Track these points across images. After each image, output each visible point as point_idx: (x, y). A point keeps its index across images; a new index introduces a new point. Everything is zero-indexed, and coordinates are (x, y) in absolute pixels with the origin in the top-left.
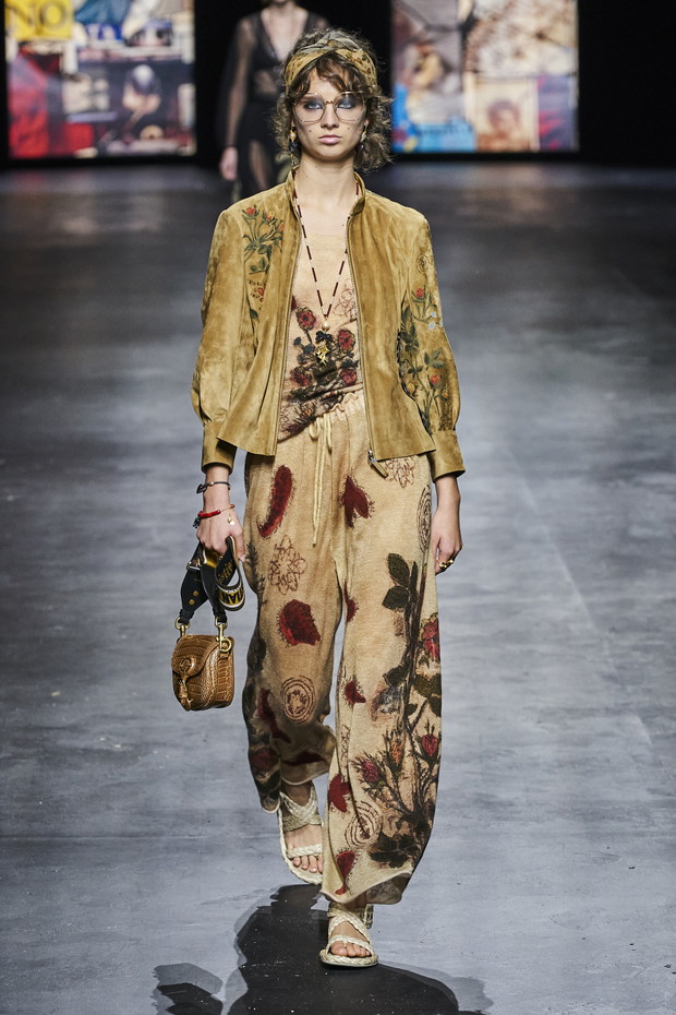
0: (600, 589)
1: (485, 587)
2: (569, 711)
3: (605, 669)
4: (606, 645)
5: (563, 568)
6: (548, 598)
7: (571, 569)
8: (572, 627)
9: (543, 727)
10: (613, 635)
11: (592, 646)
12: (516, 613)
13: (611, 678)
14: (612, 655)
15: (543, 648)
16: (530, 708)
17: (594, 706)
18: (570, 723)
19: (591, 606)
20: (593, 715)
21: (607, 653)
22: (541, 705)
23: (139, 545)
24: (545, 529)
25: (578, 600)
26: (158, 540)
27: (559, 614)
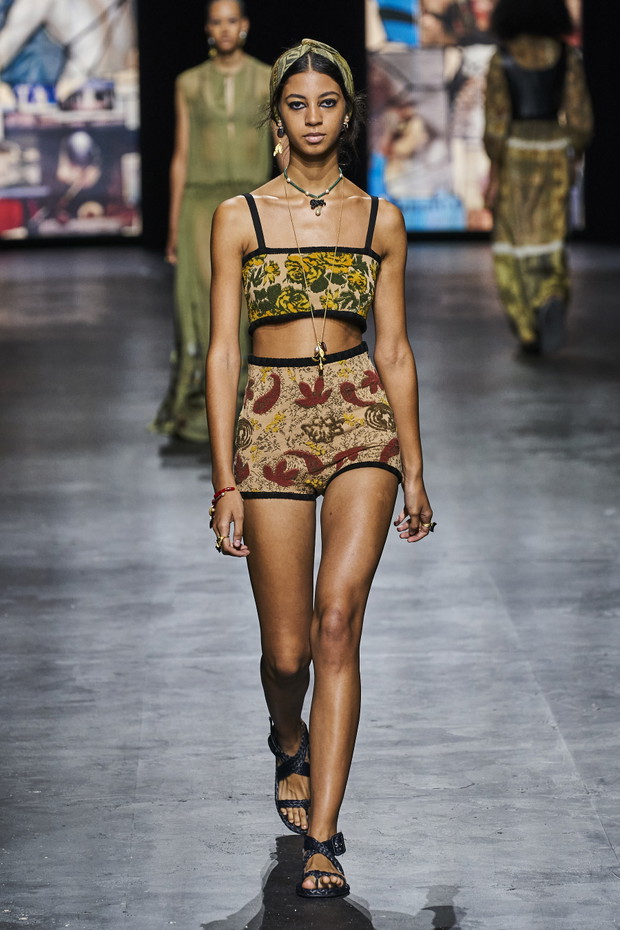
0: (588, 735)
1: (455, 733)
2: (547, 876)
3: (591, 827)
4: (593, 799)
5: (548, 711)
6: (528, 745)
7: (556, 712)
8: (555, 778)
9: (517, 895)
10: (601, 788)
11: (577, 800)
12: (492, 762)
13: (597, 837)
14: (599, 811)
15: (520, 803)
16: (501, 873)
17: (576, 870)
18: (547, 889)
19: (577, 754)
20: (575, 880)
21: (594, 808)
22: (515, 869)
23: (57, 686)
24: (528, 665)
25: (563, 747)
26: (80, 680)
27: (540, 764)
